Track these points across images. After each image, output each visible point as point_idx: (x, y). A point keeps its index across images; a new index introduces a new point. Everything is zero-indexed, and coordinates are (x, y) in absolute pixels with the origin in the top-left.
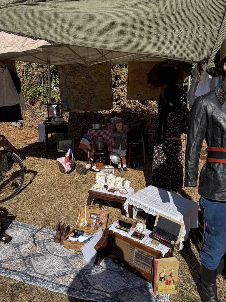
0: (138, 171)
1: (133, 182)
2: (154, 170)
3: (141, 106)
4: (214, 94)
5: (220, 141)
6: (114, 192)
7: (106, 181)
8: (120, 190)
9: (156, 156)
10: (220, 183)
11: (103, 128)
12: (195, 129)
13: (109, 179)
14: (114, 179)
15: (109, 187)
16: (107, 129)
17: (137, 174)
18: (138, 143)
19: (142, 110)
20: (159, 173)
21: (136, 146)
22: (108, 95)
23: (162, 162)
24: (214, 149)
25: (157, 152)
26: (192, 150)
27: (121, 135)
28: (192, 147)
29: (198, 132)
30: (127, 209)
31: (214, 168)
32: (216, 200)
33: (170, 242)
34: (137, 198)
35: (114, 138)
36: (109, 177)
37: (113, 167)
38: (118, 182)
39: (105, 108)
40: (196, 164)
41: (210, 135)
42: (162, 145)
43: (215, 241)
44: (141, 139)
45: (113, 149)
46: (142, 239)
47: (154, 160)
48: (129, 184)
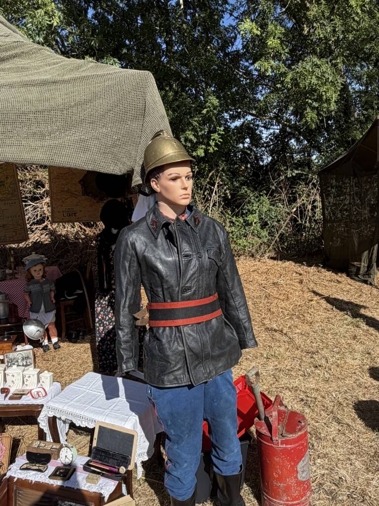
0: (82, 345)
1: (71, 367)
2: (99, 342)
3: (85, 230)
4: (145, 223)
5: (161, 293)
6: (20, 398)
7: (5, 380)
8: (33, 392)
9: (100, 317)
10: (168, 358)
11: (9, 277)
12: (123, 277)
13: (11, 375)
14: (21, 373)
15: (12, 391)
16: (17, 278)
17: (78, 351)
18: (76, 296)
19: (86, 236)
20: (109, 346)
21: (73, 301)
22: (16, 216)
23: (111, 327)
24: (156, 306)
25: (101, 311)
26: (122, 313)
27: (41, 286)
28: (121, 308)
29: (127, 284)
30: (44, 426)
31: (158, 335)
32: (166, 386)
33: (119, 469)
34: (62, 402)
35: (30, 293)
36: (10, 372)
37: (31, 347)
38: (29, 377)
39: (12, 239)
40: (131, 333)
41: (148, 285)
42: (107, 298)
43: (179, 451)
44: (82, 289)
45: (31, 313)
46: (68, 479)
47: (98, 325)
48: (49, 378)
